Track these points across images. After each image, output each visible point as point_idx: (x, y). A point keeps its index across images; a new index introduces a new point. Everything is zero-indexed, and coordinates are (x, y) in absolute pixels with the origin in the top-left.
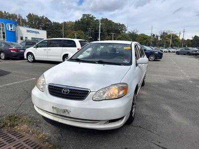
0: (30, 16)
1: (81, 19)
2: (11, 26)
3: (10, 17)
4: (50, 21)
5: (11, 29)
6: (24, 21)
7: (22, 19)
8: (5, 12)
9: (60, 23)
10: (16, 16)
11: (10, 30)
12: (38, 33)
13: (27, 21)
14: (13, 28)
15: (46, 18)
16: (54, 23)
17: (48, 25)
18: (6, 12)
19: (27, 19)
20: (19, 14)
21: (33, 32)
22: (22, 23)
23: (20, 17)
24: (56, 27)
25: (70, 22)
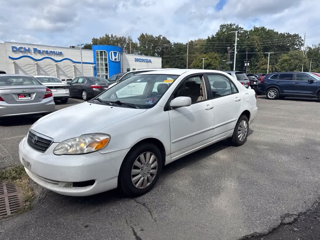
0: (143, 38)
1: (218, 34)
2: (115, 54)
3: (117, 42)
4: (169, 42)
5: (116, 59)
6: (134, 46)
7: (132, 43)
8: (112, 36)
9: (185, 43)
10: (125, 39)
11: (113, 60)
12: (150, 61)
13: (139, 45)
14: (117, 57)
15: (164, 38)
16: (175, 44)
17: (167, 48)
18: (114, 36)
19: (138, 42)
20: (129, 37)
21: (143, 61)
22: (132, 48)
23: (130, 40)
24: (177, 51)
25: (199, 40)
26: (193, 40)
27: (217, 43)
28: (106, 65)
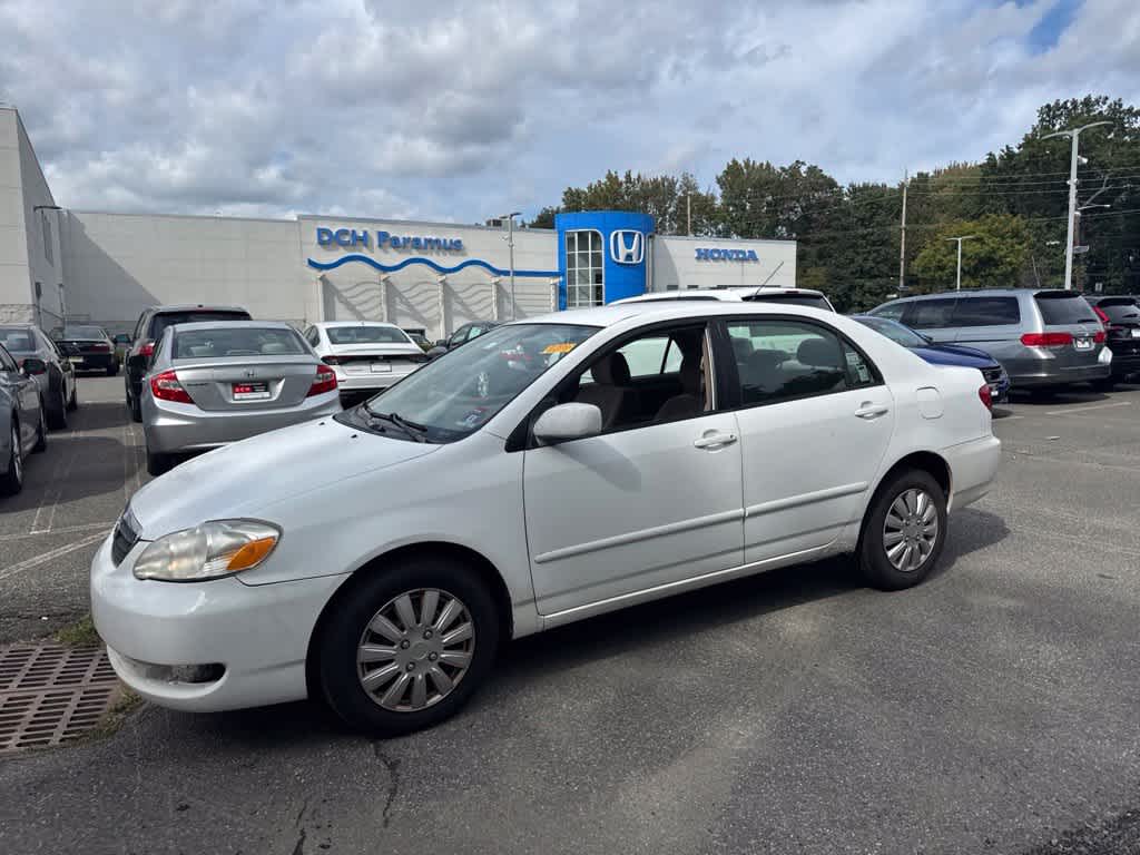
0: (734, 176)
1: (1029, 142)
2: (628, 238)
3: (646, 199)
4: (831, 184)
5: (629, 257)
6: (703, 204)
7: (697, 198)
8: (628, 176)
9: (893, 184)
10: (672, 184)
11: (621, 260)
12: (752, 257)
13: (719, 202)
14: (634, 249)
15: (812, 170)
16: (854, 190)
17: (823, 205)
18: (634, 176)
19: (718, 192)
20: (685, 178)
21: (725, 256)
22: (691, 214)
23: (689, 185)
24: (862, 213)
25: (953, 170)
26: (929, 170)
27: (1025, 178)
28: (598, 278)
